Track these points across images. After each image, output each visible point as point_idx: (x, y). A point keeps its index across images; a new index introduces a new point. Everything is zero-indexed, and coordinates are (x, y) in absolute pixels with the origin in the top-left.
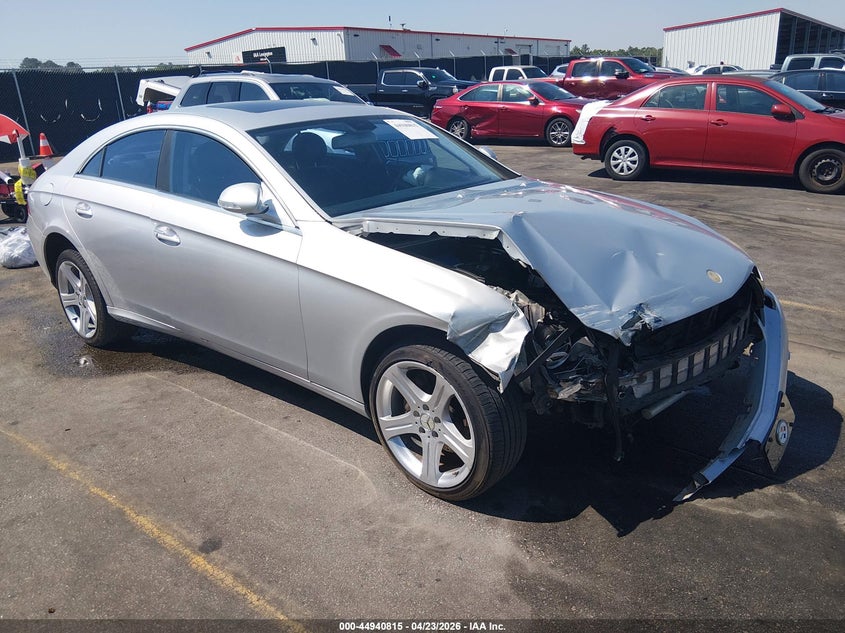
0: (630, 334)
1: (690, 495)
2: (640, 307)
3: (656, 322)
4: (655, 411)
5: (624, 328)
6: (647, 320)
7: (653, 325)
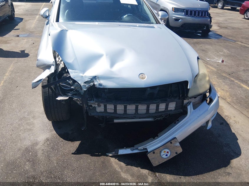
0: (87, 86)
1: (112, 155)
2: (95, 77)
3: (99, 85)
4: (116, 121)
5: (85, 83)
6: (96, 83)
7: (97, 86)
